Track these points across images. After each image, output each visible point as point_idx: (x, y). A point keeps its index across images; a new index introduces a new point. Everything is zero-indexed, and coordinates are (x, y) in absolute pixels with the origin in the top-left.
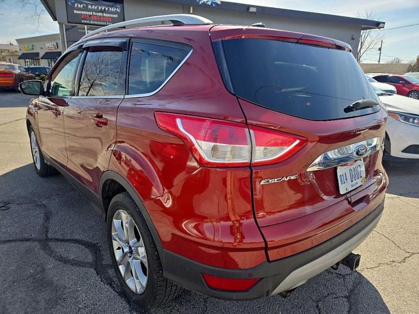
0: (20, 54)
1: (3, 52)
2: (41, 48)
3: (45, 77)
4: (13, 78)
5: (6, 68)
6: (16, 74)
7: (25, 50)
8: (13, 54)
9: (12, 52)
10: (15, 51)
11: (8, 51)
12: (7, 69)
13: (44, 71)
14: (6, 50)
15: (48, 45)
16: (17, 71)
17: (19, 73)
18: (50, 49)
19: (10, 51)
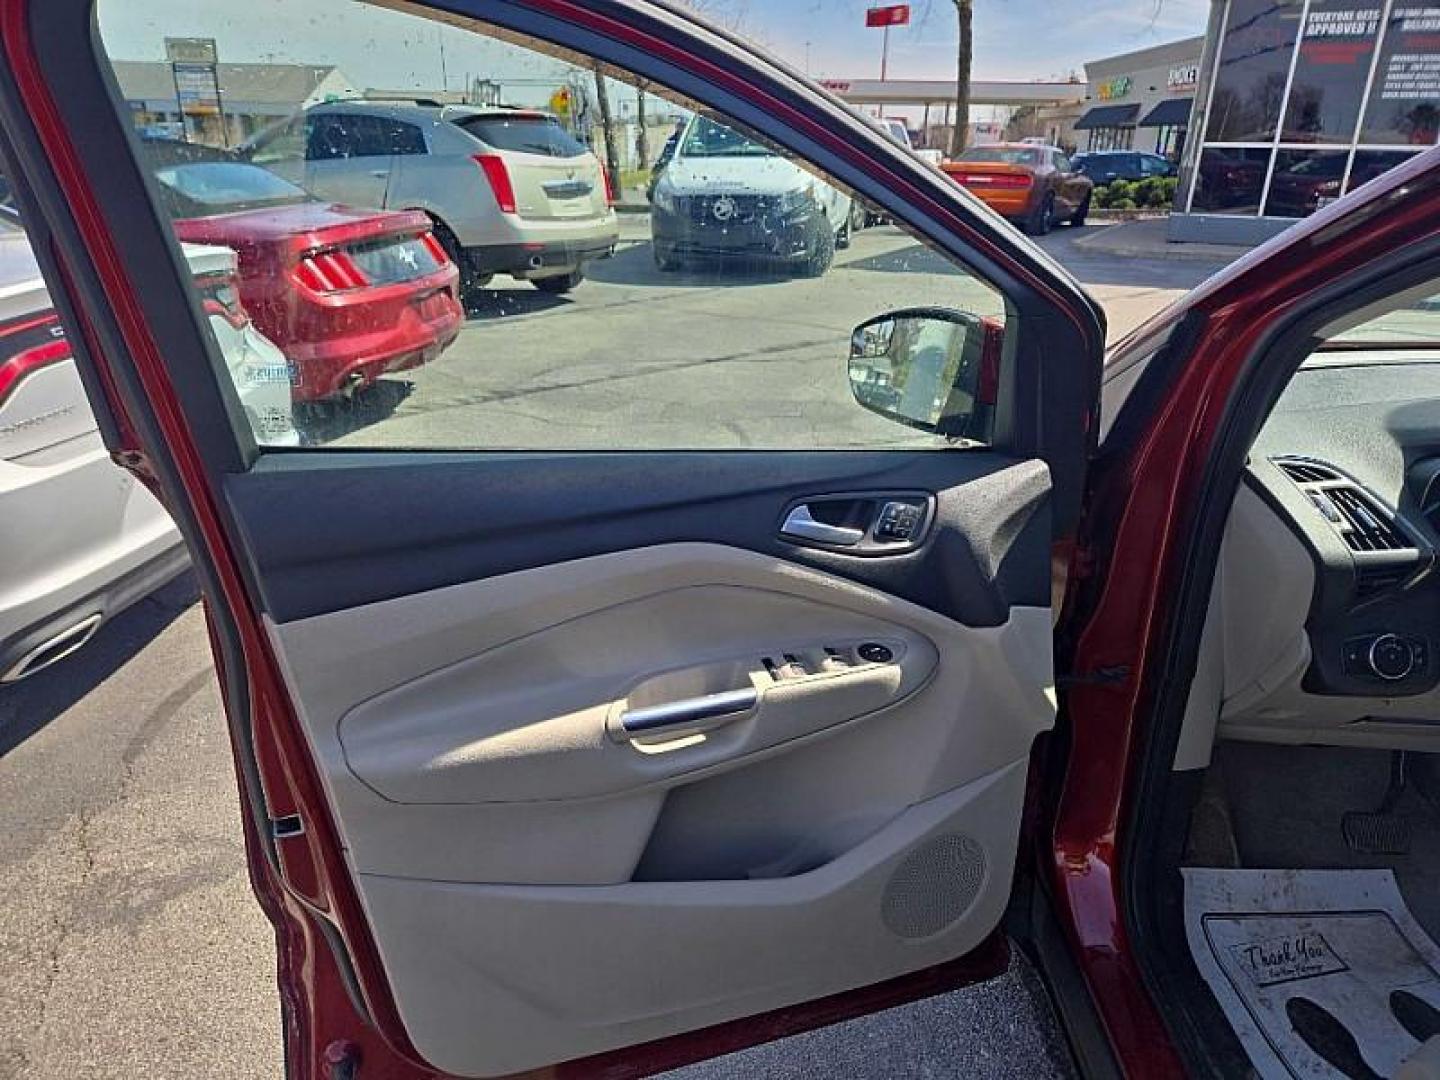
0: (1083, 112)
1: (1044, 107)
2: (1152, 89)
3: (1124, 186)
4: (1028, 189)
5: (1020, 161)
6: (1038, 179)
7: (1102, 98)
8: (1064, 111)
9: (1068, 107)
10: (1074, 102)
11: (1057, 101)
12: (1025, 161)
13: (1134, 166)
14: (1052, 101)
15: (1177, 75)
16: (1047, 169)
17: (1050, 174)
18: (1179, 88)
19: (1062, 104)
